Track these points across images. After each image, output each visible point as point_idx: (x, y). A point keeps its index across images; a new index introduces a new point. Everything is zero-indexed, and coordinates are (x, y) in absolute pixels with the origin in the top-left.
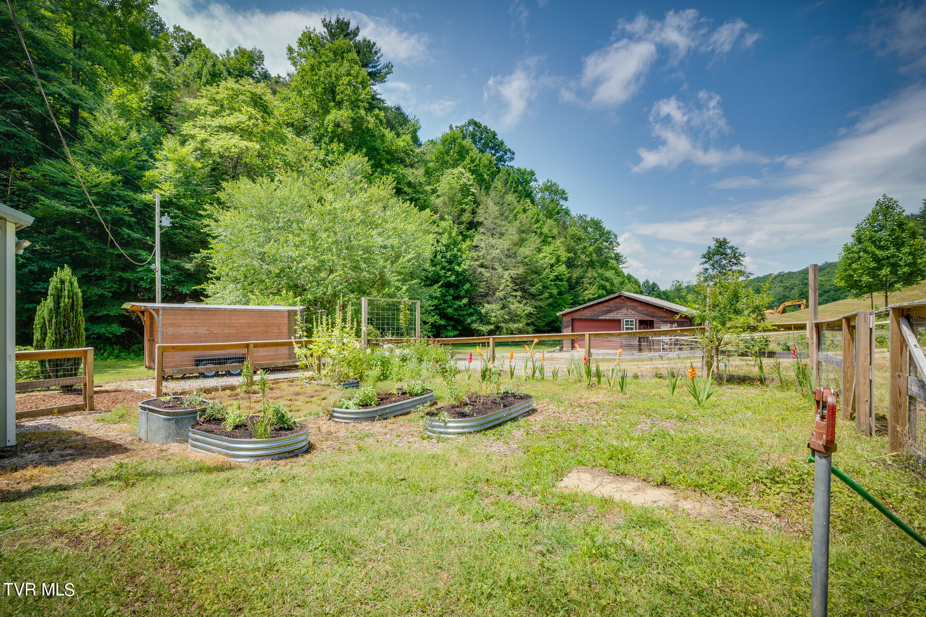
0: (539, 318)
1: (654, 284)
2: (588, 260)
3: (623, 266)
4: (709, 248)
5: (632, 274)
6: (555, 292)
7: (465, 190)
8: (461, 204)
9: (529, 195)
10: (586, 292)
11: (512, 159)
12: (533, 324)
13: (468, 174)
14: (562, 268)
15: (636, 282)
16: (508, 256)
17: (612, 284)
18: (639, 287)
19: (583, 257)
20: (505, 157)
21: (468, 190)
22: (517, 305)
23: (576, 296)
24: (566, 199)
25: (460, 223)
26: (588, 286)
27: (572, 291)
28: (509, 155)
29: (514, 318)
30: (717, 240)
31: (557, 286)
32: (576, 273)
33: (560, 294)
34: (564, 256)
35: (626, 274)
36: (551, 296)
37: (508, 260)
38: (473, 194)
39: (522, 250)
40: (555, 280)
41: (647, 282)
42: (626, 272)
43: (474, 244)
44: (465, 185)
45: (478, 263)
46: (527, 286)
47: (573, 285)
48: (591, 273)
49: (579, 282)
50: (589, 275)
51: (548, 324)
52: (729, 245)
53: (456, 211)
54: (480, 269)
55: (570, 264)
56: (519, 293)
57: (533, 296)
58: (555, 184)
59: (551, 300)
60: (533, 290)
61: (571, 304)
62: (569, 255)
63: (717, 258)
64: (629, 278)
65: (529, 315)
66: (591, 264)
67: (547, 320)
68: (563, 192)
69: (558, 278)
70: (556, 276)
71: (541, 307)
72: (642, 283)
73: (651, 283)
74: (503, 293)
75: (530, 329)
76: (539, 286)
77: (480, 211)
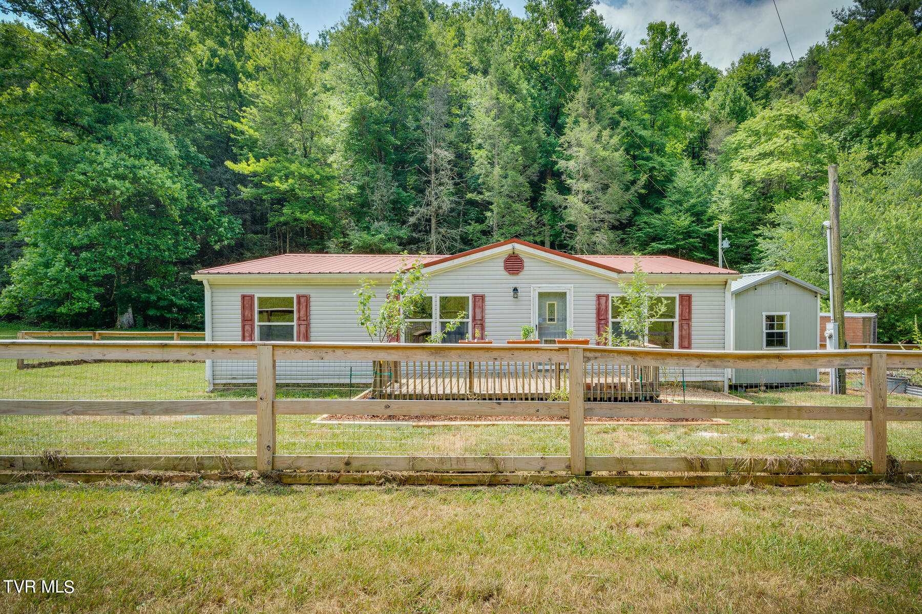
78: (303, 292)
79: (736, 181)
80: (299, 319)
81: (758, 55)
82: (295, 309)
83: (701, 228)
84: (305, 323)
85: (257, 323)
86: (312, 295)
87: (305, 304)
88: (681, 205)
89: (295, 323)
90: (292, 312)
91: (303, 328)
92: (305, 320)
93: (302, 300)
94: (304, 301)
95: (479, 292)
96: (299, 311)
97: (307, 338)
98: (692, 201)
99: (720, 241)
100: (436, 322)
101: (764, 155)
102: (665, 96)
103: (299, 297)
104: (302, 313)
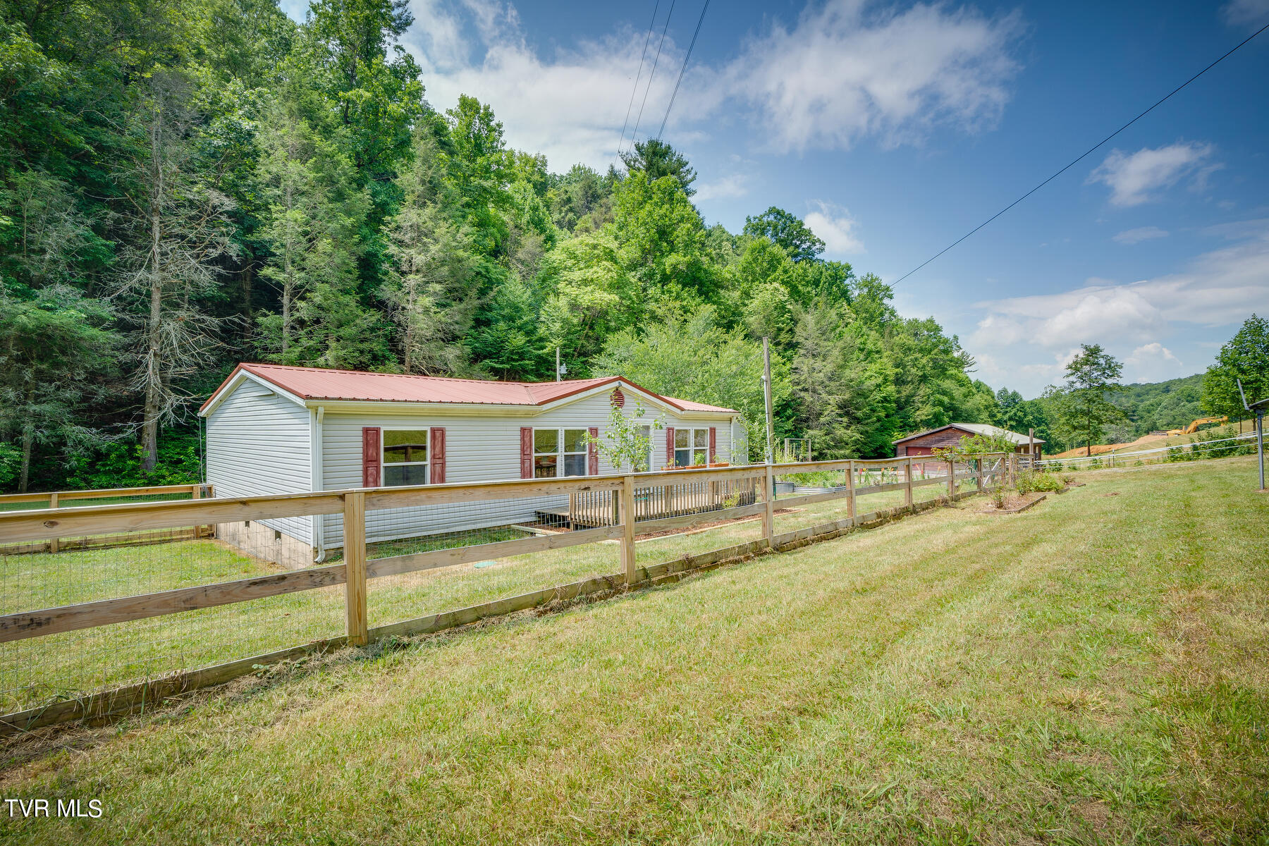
0: (865, 444)
1: (1015, 394)
2: (921, 374)
3: (970, 369)
4: (1077, 356)
5: (981, 380)
6: (883, 414)
7: (781, 308)
8: (777, 323)
9: (844, 294)
10: (918, 413)
11: (821, 250)
12: (858, 450)
13: (782, 289)
14: (891, 388)
15: (989, 392)
16: (830, 379)
17: (952, 398)
18: (993, 397)
19: (914, 370)
20: (814, 248)
21: (784, 307)
22: (843, 430)
23: (906, 417)
24: (891, 297)
25: (778, 344)
26: (920, 405)
27: (901, 412)
28: (818, 245)
29: (840, 444)
30: (1086, 348)
31: (884, 408)
32: (907, 390)
33: (887, 416)
34: (891, 372)
35: (973, 380)
36: (879, 420)
37: (832, 384)
38: (789, 311)
39: (847, 372)
40: (882, 402)
41: (1005, 391)
42: (973, 377)
43: (794, 366)
44: (781, 301)
45: (800, 387)
46: (852, 410)
47: (901, 406)
48: (924, 390)
49: (909, 400)
50: (921, 393)
51: (875, 450)
52: (1102, 354)
53: (773, 331)
54: (802, 394)
55: (899, 381)
56: (845, 419)
57: (859, 421)
58: (877, 279)
59: (878, 425)
60: (859, 414)
61: (901, 427)
62: (897, 370)
63: (1086, 368)
64: (979, 386)
65: (856, 442)
66: (924, 379)
67: (874, 446)
68: (887, 289)
69: (885, 400)
70: (884, 398)
71: (867, 432)
72: (996, 393)
73: (1010, 392)
74: (828, 418)
75: (856, 455)
76: (866, 410)
77: (798, 330)
78: (438, 424)
79: (563, 302)
80: (434, 457)
81: (536, 159)
82: (429, 444)
83: (535, 349)
84: (441, 461)
85: (383, 464)
86: (447, 428)
87: (440, 439)
88: (514, 322)
89: (428, 462)
90: (424, 448)
91: (438, 468)
92: (440, 458)
93: (438, 434)
94: (439, 435)
95: (593, 425)
96: (433, 447)
97: (442, 480)
98: (525, 319)
99: (558, 366)
100: (560, 455)
101: (585, 282)
102: (485, 190)
103: (433, 431)
104: (438, 449)
